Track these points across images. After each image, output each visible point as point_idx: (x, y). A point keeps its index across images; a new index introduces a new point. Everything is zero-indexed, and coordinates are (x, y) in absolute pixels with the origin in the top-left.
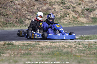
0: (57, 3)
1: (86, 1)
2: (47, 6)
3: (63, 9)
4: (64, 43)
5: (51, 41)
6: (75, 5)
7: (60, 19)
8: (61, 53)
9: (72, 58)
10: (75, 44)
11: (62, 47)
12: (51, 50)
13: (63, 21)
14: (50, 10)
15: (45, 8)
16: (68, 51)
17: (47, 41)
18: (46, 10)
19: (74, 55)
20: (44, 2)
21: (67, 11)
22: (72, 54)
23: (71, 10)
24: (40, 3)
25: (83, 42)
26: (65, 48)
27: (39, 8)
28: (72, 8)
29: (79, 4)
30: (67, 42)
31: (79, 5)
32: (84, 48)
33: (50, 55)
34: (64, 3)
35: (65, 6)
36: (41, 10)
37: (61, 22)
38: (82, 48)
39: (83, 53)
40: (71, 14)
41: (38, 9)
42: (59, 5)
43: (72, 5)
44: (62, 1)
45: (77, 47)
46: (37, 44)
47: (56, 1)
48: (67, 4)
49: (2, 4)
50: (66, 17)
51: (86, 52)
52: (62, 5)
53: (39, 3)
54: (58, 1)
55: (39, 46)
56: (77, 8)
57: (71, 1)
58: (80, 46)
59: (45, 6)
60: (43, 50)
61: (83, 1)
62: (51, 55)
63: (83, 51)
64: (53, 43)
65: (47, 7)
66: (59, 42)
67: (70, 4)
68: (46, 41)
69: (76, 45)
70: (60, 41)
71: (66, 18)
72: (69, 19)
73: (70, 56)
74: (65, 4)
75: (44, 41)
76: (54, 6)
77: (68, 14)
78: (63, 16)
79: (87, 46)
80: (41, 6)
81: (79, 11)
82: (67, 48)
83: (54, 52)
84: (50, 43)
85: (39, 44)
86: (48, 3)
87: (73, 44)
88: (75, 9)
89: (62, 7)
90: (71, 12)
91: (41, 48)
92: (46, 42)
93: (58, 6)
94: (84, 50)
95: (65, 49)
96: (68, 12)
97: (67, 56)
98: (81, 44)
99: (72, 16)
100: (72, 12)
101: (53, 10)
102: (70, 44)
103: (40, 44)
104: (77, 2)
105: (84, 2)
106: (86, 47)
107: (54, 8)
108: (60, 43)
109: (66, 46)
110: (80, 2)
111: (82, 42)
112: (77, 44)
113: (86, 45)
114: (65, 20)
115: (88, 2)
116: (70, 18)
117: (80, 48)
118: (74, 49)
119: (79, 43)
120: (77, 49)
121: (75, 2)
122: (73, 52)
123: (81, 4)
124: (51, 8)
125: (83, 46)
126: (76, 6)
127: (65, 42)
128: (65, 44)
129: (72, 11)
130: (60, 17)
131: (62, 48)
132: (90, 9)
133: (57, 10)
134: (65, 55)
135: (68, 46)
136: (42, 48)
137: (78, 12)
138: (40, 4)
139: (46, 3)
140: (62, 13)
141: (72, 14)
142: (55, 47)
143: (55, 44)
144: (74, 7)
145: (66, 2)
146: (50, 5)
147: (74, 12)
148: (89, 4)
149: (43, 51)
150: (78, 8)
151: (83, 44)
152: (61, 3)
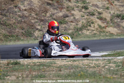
0: (78, 7)
1: (116, 5)
2: (63, 11)
3: (85, 16)
4: (88, 61)
5: (71, 58)
6: (102, 10)
7: (81, 29)
8: (86, 74)
9: (101, 81)
10: (103, 62)
11: (86, 66)
12: (72, 71)
13: (85, 32)
14: (68, 17)
15: (61, 14)
16: (95, 71)
17: (66, 59)
18: (62, 17)
19: (104, 77)
20: (60, 6)
21: (90, 19)
22: (100, 75)
23: (96, 17)
24: (55, 7)
25: (115, 60)
26: (91, 67)
27: (53, 14)
28: (97, 14)
29: (108, 8)
30: (92, 60)
31: (107, 10)
32: (116, 67)
33: (71, 77)
34: (86, 8)
35: (88, 11)
36: (55, 17)
37: (83, 33)
38: (113, 67)
39: (116, 74)
40: (96, 22)
41: (51, 16)
42: (80, 11)
43: (98, 9)
44: (84, 5)
45: (107, 67)
46: (53, 63)
47: (75, 5)
48: (91, 9)
49: (3, 10)
50: (90, 26)
51: (119, 73)
52: (83, 10)
53: (52, 8)
54: (78, 4)
55: (56, 65)
56: (104, 14)
57: (96, 4)
58: (111, 64)
59: (61, 11)
60: (60, 71)
61: (112, 5)
62: (73, 77)
63: (115, 71)
64: (75, 61)
65: (64, 13)
66: (82, 60)
67: (94, 9)
68: (64, 59)
69: (105, 64)
70: (84, 59)
71: (89, 28)
72: (93, 29)
73: (98, 78)
74: (88, 8)
75: (62, 59)
76: (73, 12)
77: (93, 23)
78: (85, 25)
79: (121, 64)
80: (56, 11)
81: (107, 18)
82: (94, 67)
83: (76, 73)
84: (70, 61)
85: (55, 63)
86: (64, 8)
87: (101, 63)
88: (101, 15)
89: (84, 12)
90: (96, 19)
91: (58, 67)
92: (65, 61)
93: (78, 11)
94: (117, 71)
95: (91, 69)
96: (92, 20)
97: (94, 78)
98: (111, 62)
99: (98, 25)
100: (98, 20)
101: (72, 18)
102: (97, 63)
103: (57, 62)
104: (104, 6)
105: (114, 5)
106: (119, 67)
107: (73, 15)
108: (84, 62)
109: (92, 65)
110: (109, 5)
111: (113, 59)
112: (107, 62)
113: (119, 64)
114: (88, 31)
115: (119, 5)
116: (96, 28)
117: (111, 67)
118: (103, 69)
119: (109, 60)
120: (107, 69)
121: (101, 6)
122: (102, 73)
123: (110, 9)
124: (69, 15)
125: (115, 65)
126: (103, 12)
127: (90, 60)
128: (90, 63)
129: (98, 18)
130: (82, 27)
131: (87, 68)
132: (121, 15)
133: (77, 18)
134: (91, 76)
135: (95, 64)
136: (60, 68)
137: (105, 19)
138: (54, 9)
139: (62, 8)
140: (84, 21)
141: (98, 23)
142: (77, 67)
143: (77, 62)
144: (100, 13)
145: (89, 7)
146: (67, 11)
147: (100, 19)
148: (120, 9)
149: (62, 72)
150: (106, 13)
151: (115, 62)
152: (83, 7)
